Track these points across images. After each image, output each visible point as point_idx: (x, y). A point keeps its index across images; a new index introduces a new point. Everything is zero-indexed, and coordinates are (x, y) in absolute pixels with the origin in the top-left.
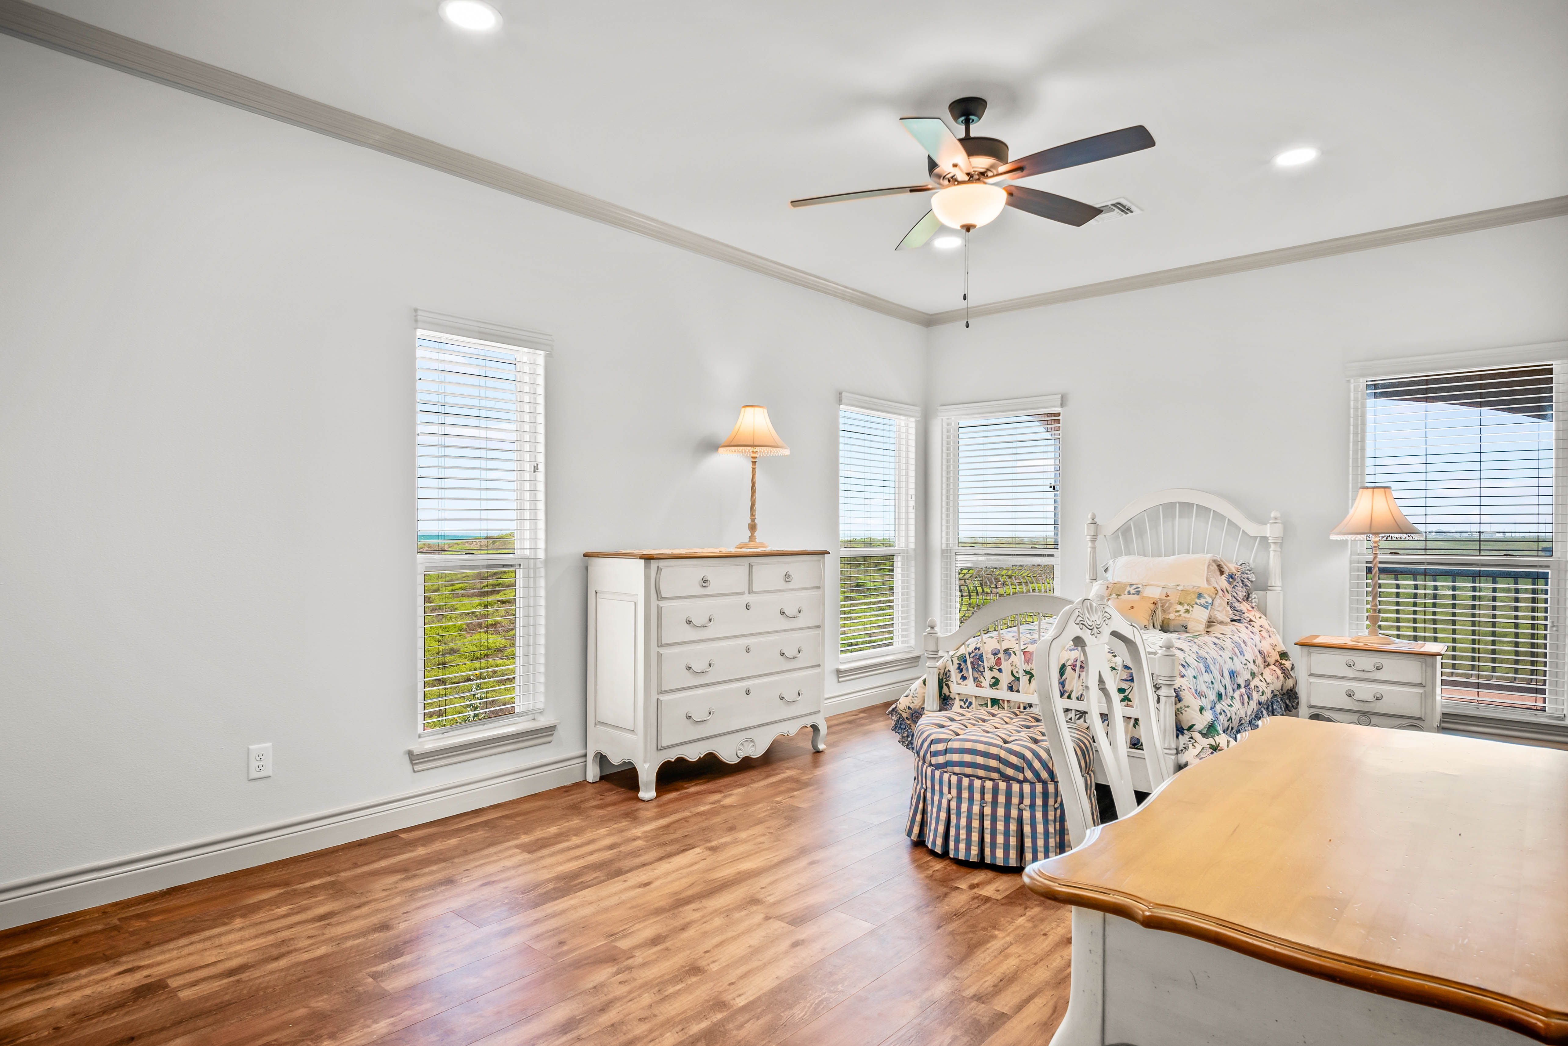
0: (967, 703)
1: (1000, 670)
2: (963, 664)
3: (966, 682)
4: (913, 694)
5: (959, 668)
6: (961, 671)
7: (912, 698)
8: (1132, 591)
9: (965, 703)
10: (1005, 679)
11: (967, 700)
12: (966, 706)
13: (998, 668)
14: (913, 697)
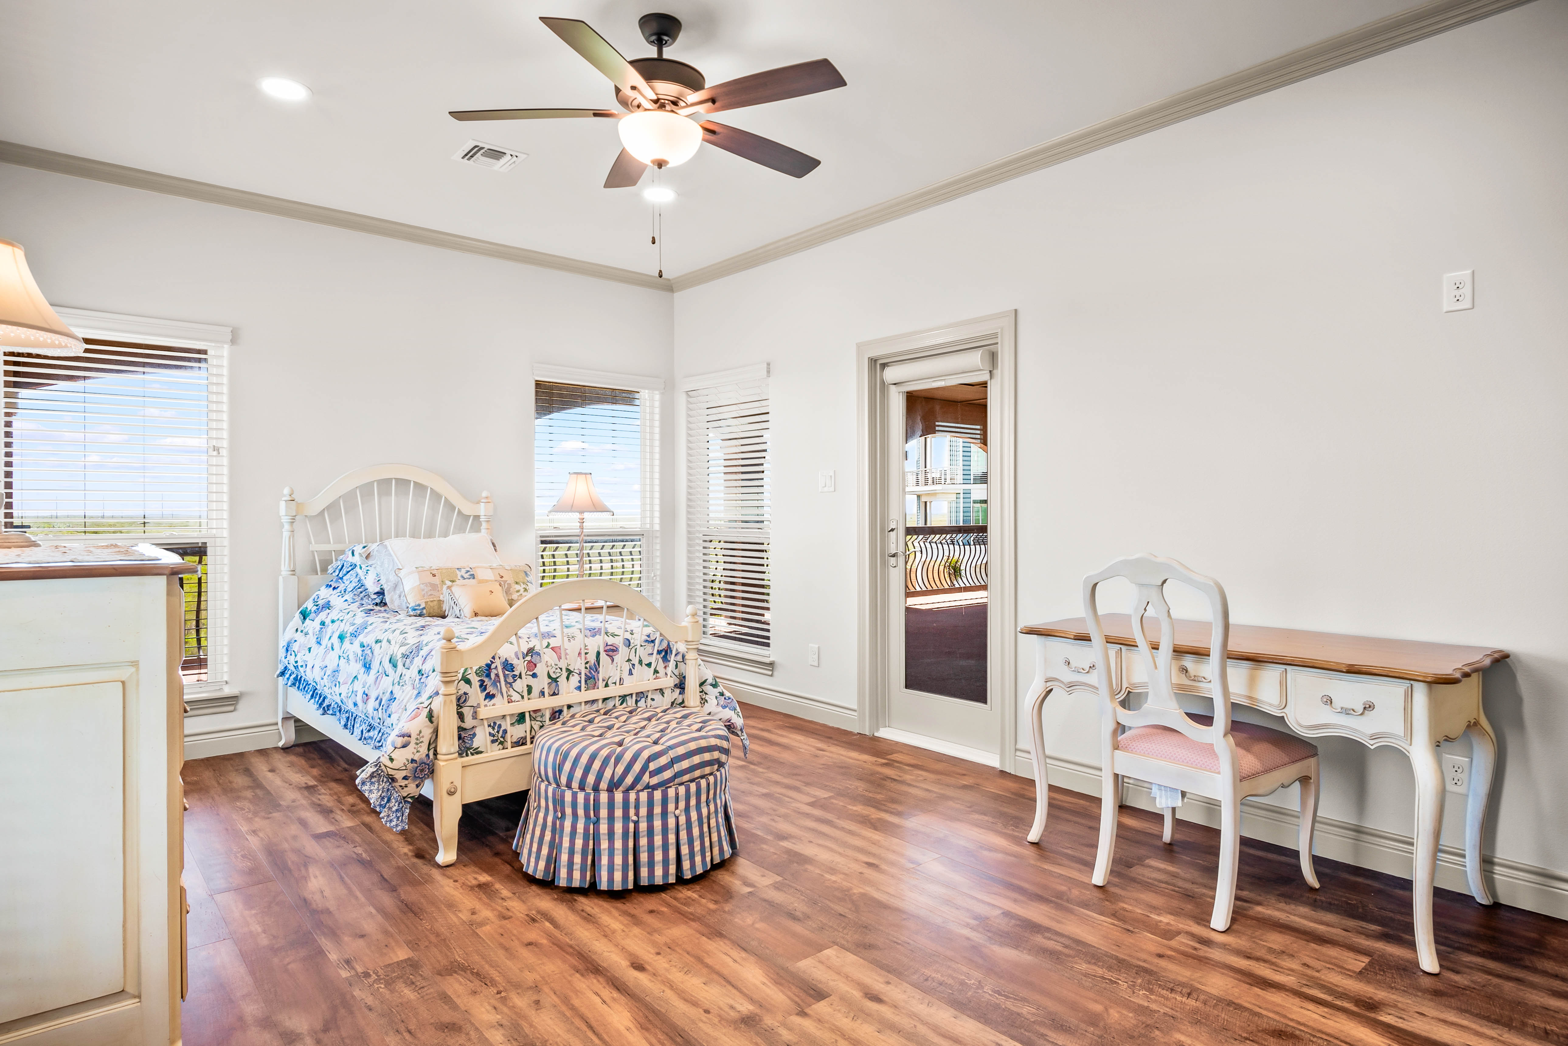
0: (496, 728)
1: (534, 676)
2: (486, 680)
3: (493, 701)
4: (417, 739)
5: (481, 686)
6: (485, 689)
7: (415, 746)
8: (466, 576)
9: (493, 728)
10: (542, 682)
11: (495, 723)
12: (496, 731)
13: (531, 673)
14: (417, 744)
